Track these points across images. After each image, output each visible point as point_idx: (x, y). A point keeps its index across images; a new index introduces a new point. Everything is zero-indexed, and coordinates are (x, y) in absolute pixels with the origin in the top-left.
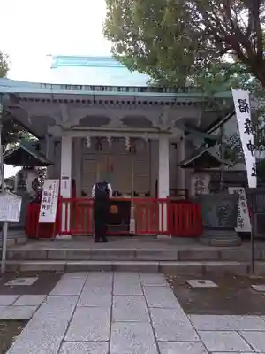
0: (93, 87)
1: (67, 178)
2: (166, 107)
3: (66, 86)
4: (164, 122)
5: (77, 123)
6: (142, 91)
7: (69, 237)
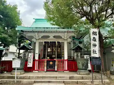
0: (44, 28)
1: (37, 54)
2: (66, 33)
3: (37, 28)
4: (66, 37)
5: (40, 38)
6: (58, 29)
7: (37, 71)
